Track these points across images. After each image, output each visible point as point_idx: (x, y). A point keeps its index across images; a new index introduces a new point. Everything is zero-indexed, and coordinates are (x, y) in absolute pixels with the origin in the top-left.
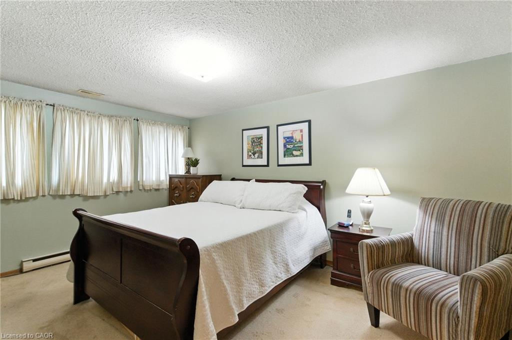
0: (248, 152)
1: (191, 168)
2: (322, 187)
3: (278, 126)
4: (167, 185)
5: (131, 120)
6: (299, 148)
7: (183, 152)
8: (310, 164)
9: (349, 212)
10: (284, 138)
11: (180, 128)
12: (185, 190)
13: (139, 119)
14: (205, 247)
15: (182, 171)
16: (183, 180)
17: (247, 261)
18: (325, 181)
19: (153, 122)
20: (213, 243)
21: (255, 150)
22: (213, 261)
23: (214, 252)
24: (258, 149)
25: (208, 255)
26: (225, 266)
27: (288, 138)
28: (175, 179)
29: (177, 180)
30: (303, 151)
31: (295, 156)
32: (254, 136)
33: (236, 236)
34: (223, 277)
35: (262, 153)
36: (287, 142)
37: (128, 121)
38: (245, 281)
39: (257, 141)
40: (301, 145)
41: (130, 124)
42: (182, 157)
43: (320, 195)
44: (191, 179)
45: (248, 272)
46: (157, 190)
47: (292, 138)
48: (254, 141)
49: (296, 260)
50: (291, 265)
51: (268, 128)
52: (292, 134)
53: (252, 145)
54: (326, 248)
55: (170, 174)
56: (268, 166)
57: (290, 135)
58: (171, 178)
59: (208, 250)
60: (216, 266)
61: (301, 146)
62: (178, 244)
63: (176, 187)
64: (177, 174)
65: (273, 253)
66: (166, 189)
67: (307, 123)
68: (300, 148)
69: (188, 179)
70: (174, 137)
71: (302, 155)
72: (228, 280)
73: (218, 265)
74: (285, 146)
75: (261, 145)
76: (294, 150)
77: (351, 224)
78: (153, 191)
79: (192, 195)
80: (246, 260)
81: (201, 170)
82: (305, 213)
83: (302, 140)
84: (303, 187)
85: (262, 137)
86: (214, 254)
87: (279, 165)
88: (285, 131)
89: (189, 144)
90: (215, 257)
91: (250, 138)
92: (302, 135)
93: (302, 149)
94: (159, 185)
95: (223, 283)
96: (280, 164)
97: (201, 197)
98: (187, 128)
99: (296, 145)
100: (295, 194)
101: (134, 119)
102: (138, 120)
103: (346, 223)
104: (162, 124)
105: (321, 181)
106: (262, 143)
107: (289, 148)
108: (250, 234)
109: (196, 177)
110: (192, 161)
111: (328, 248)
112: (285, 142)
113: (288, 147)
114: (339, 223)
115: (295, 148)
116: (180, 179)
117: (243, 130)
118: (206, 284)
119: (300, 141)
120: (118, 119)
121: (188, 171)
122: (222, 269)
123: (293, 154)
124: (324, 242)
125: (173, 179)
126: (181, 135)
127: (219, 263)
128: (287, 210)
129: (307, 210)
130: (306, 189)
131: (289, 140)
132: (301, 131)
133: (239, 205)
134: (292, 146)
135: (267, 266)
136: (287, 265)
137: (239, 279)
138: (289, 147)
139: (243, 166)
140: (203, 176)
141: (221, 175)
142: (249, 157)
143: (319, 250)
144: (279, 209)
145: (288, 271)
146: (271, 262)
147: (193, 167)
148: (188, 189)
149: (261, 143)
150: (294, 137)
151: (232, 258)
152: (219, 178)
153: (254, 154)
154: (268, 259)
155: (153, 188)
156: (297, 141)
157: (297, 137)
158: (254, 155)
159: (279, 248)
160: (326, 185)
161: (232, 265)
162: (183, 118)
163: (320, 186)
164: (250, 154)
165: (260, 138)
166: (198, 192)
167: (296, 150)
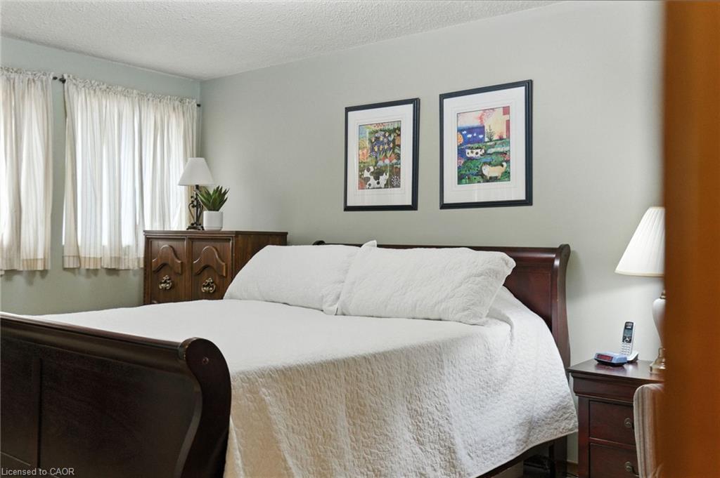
0: (361, 170)
1: (206, 213)
2: (557, 263)
3: (443, 97)
4: (139, 259)
5: (47, 80)
6: (500, 158)
7: (182, 171)
8: (528, 201)
9: (628, 328)
10: (460, 131)
11: (177, 103)
12: (187, 274)
13: (66, 77)
14: (243, 373)
15: (178, 221)
16: (182, 246)
17: (346, 424)
18: (567, 246)
19: (104, 87)
20: (261, 365)
21: (380, 163)
22: (262, 408)
23: (264, 386)
24: (387, 161)
25: (250, 392)
26: (290, 423)
27: (470, 130)
28: (161, 243)
29: (164, 245)
30: (509, 166)
31: (488, 181)
32: (378, 124)
33: (318, 360)
34: (284, 446)
35: (398, 173)
36: (467, 141)
37: (39, 84)
38: (338, 468)
39: (385, 140)
40: (506, 149)
41: (44, 89)
42: (180, 184)
43: (554, 285)
44: (204, 243)
45: (347, 449)
46: (112, 272)
47: (481, 129)
48: (377, 139)
49: (476, 442)
50: (462, 453)
51: (416, 103)
52: (481, 118)
53: (372, 150)
54: (563, 424)
55: (148, 228)
56: (414, 207)
57: (476, 123)
58: (150, 239)
59: (250, 379)
60: (269, 418)
61: (504, 153)
62: (182, 350)
63: (164, 265)
64: (167, 229)
65: (415, 414)
66: (135, 272)
67: (523, 89)
68: (504, 158)
69: (197, 244)
70: (160, 130)
71: (506, 175)
72: (297, 459)
73: (274, 417)
74: (461, 152)
75: (396, 151)
76: (485, 163)
77: (631, 358)
78: (103, 274)
79: (208, 285)
80: (343, 423)
81: (231, 219)
82: (507, 327)
83: (508, 137)
84: (504, 260)
85: (399, 129)
86: (264, 390)
87: (444, 206)
88: (461, 112)
89: (200, 148)
90: (268, 399)
91: (368, 131)
92: (508, 122)
93: (508, 161)
94: (118, 259)
95: (285, 461)
96: (446, 201)
97: (232, 288)
98: (194, 103)
99: (491, 151)
100: (480, 275)
101: (55, 78)
102: (63, 81)
103: (617, 356)
104: (126, 94)
105: (557, 246)
106: (399, 146)
107: (471, 159)
108: (354, 359)
109: (218, 237)
110: (208, 193)
111: (570, 425)
112: (462, 141)
113: (469, 154)
114: (599, 356)
115: (488, 159)
116: (174, 244)
117: (348, 110)
118: (244, 456)
119: (501, 139)
120: (12, 76)
121: (196, 224)
122: (284, 430)
123: (483, 175)
124: (561, 409)
125: (155, 243)
126: (178, 125)
127: (276, 412)
128: (457, 317)
129: (512, 319)
130: (513, 263)
131: (472, 136)
132: (506, 111)
133: (331, 305)
134: (480, 152)
135: (396, 443)
136: (451, 450)
137: (324, 461)
138: (473, 155)
139: (347, 209)
140: (238, 233)
141: (287, 233)
142: (363, 182)
143: (545, 428)
144: (437, 317)
145: (454, 467)
146: (408, 436)
147: (210, 210)
148: (196, 270)
149: (396, 146)
150: (487, 128)
151: (306, 408)
152: (281, 239)
153: (377, 175)
154: (402, 429)
155: (102, 267)
156: (495, 137)
157: (494, 126)
158: (377, 178)
159: (428, 405)
160: (570, 258)
161: (307, 423)
162: (185, 76)
163: (552, 260)
164: (366, 174)
165: (395, 130)
166: (222, 276)
167: (490, 164)
